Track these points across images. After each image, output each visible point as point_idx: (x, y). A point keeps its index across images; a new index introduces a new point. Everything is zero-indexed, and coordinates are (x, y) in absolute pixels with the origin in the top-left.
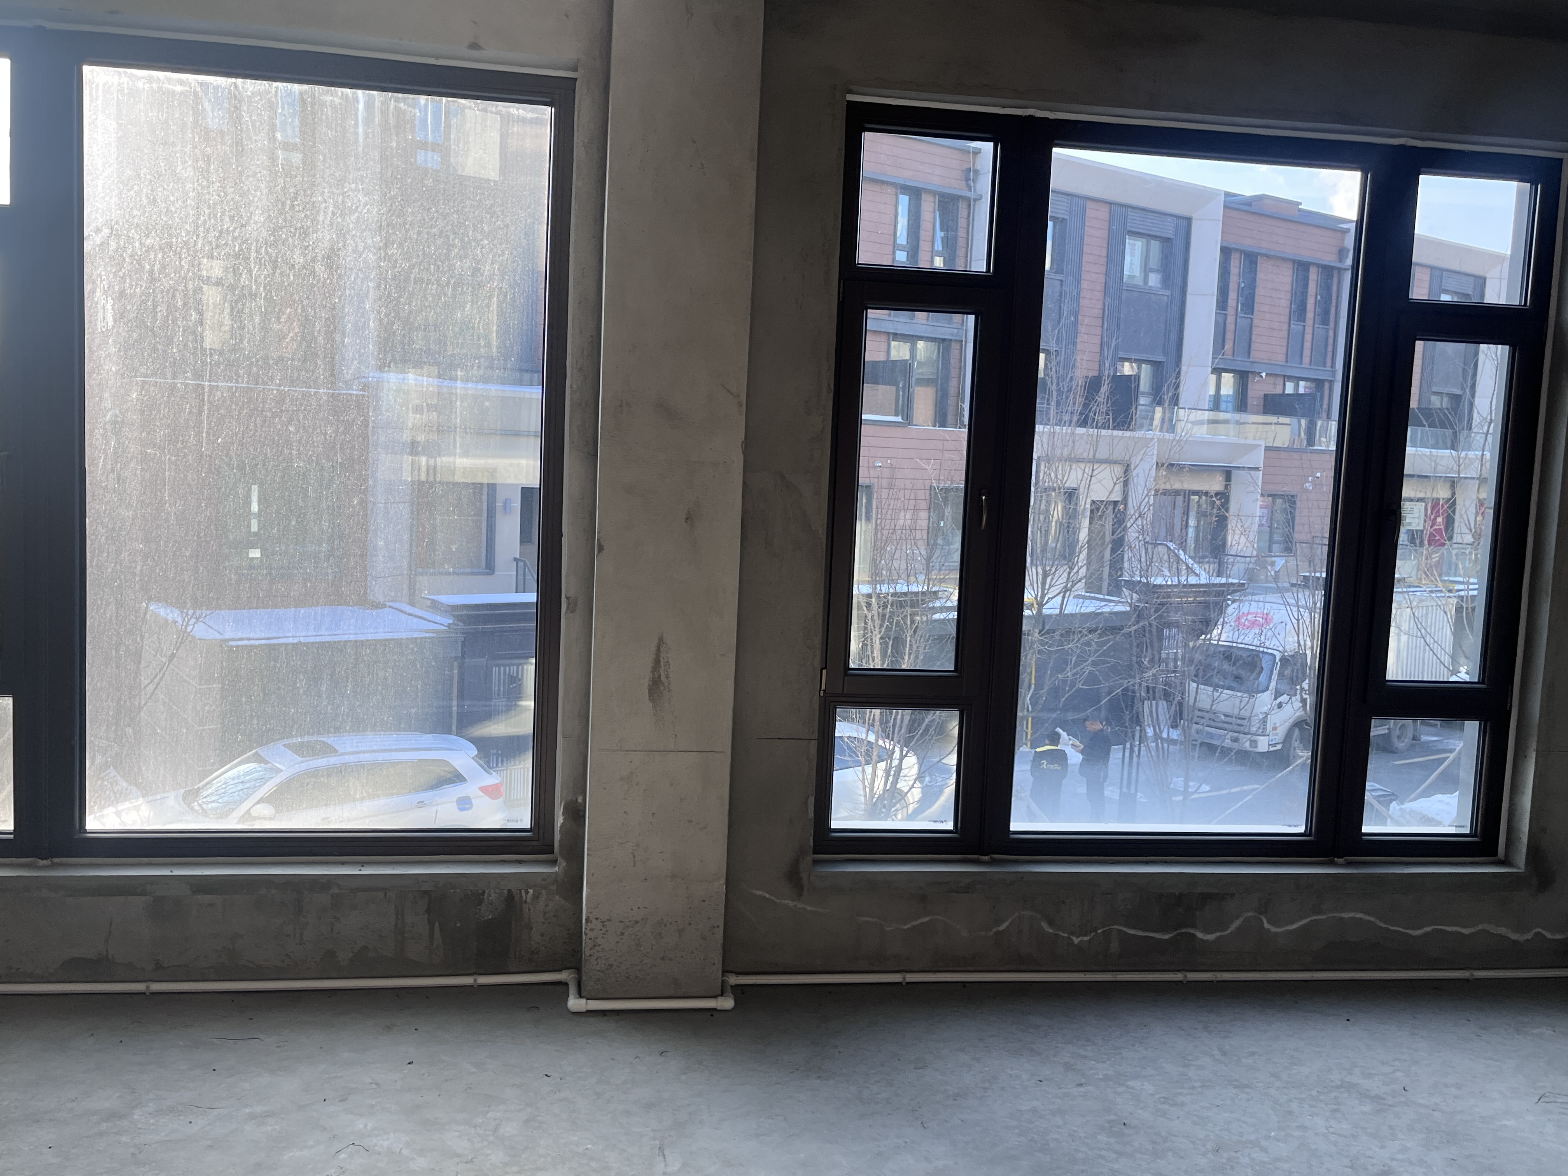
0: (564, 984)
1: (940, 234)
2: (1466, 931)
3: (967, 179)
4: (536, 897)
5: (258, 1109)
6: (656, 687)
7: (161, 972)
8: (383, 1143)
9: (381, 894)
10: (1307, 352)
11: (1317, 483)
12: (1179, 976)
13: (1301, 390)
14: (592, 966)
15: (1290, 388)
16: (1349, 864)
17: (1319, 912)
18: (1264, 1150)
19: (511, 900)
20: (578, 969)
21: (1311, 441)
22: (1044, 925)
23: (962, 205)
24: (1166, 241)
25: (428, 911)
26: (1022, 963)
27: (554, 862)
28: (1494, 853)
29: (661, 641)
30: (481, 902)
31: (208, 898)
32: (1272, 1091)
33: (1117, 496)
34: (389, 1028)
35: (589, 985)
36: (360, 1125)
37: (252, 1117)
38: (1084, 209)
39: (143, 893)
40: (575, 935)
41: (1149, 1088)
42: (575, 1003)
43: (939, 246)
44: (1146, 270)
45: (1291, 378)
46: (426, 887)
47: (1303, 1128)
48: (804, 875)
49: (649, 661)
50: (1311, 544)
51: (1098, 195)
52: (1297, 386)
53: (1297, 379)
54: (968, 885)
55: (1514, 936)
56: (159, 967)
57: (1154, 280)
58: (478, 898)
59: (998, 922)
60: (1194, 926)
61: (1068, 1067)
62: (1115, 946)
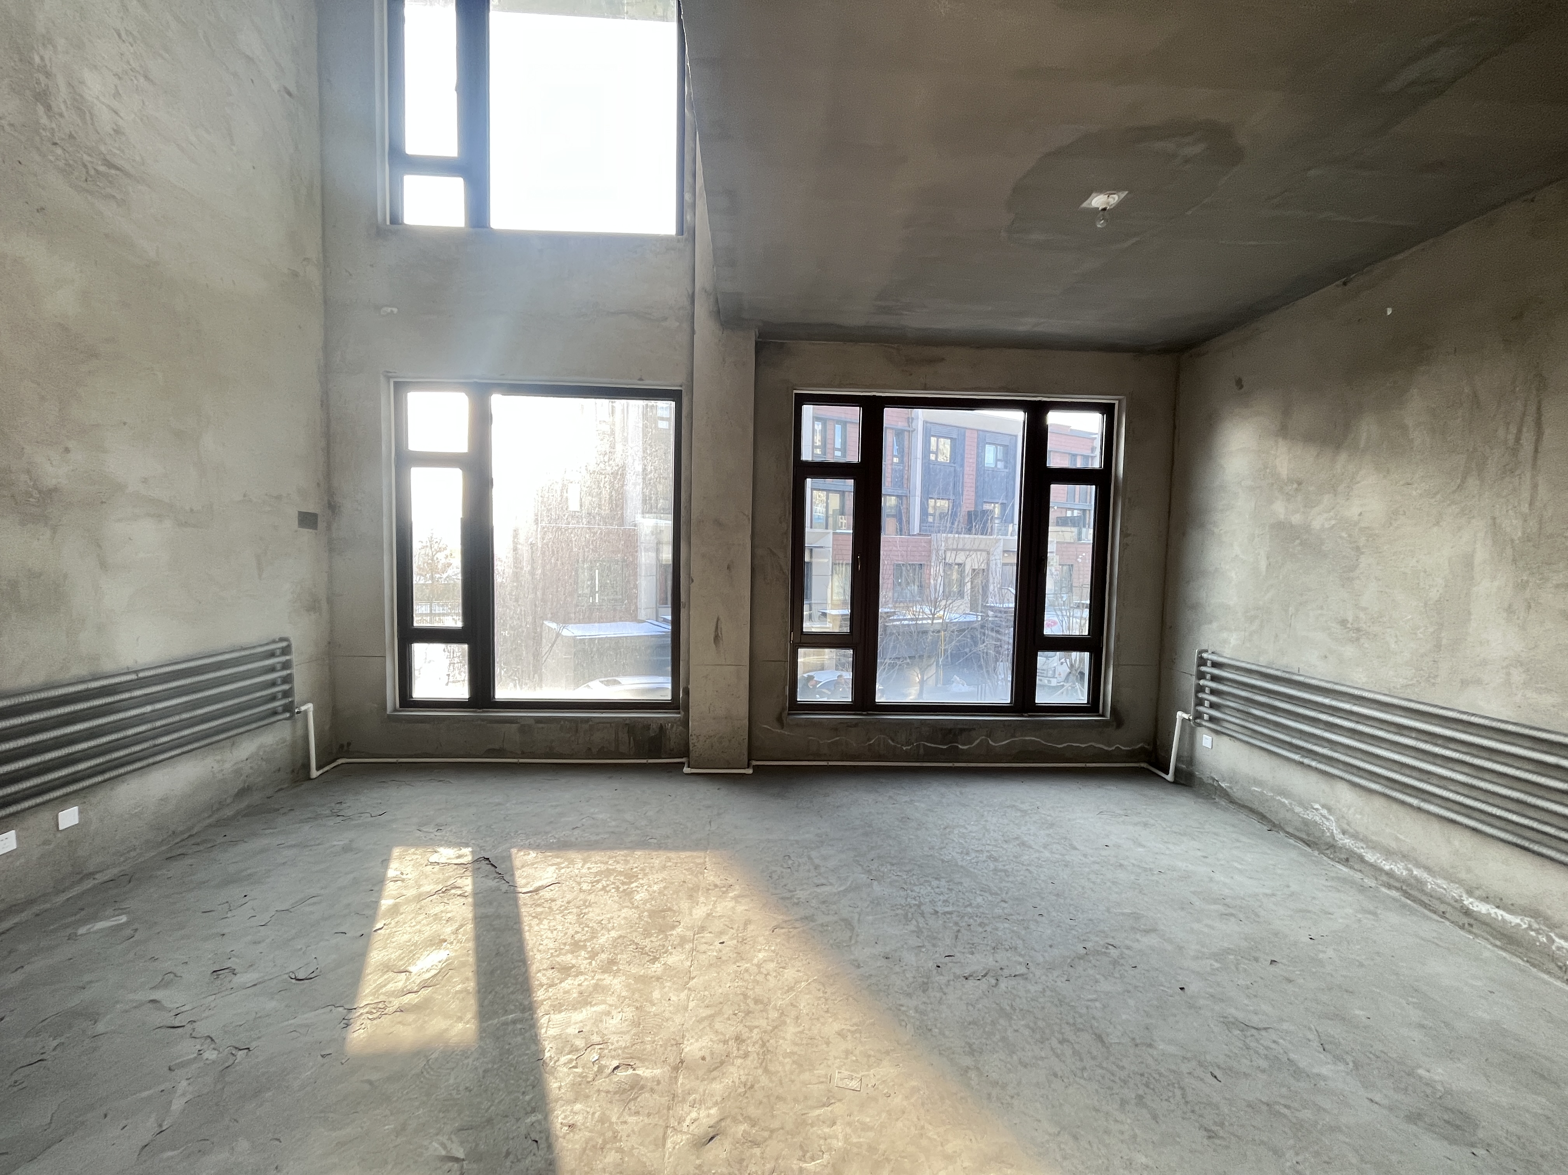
0: (683, 763)
1: (896, 447)
2: (1083, 746)
3: (908, 422)
4: (672, 727)
5: (554, 804)
6: (717, 638)
7: (524, 755)
8: (600, 816)
9: (608, 725)
10: (1077, 497)
11: (1084, 558)
12: (950, 765)
13: (1075, 515)
14: (693, 755)
15: (1069, 514)
16: (1030, 716)
17: (1015, 737)
18: (966, 828)
19: (661, 728)
20: (688, 757)
21: (1080, 539)
22: (890, 741)
23: (906, 434)
24: (1005, 446)
25: (628, 732)
26: (881, 758)
27: (679, 713)
28: (1098, 711)
29: (718, 619)
30: (649, 729)
31: (541, 725)
32: (978, 808)
33: (983, 566)
34: (610, 778)
35: (692, 763)
36: (592, 810)
37: (552, 806)
38: (965, 433)
39: (517, 723)
40: (687, 744)
41: (923, 805)
42: (686, 770)
43: (895, 453)
44: (997, 460)
45: (1070, 509)
46: (627, 722)
47: (986, 821)
48: (784, 719)
49: (714, 629)
50: (1082, 587)
51: (972, 427)
52: (1073, 513)
53: (1072, 509)
54: (855, 724)
55: (1106, 748)
56: (523, 753)
57: (1000, 465)
58: (648, 727)
59: (869, 740)
60: (957, 743)
61: (890, 797)
62: (922, 751)
